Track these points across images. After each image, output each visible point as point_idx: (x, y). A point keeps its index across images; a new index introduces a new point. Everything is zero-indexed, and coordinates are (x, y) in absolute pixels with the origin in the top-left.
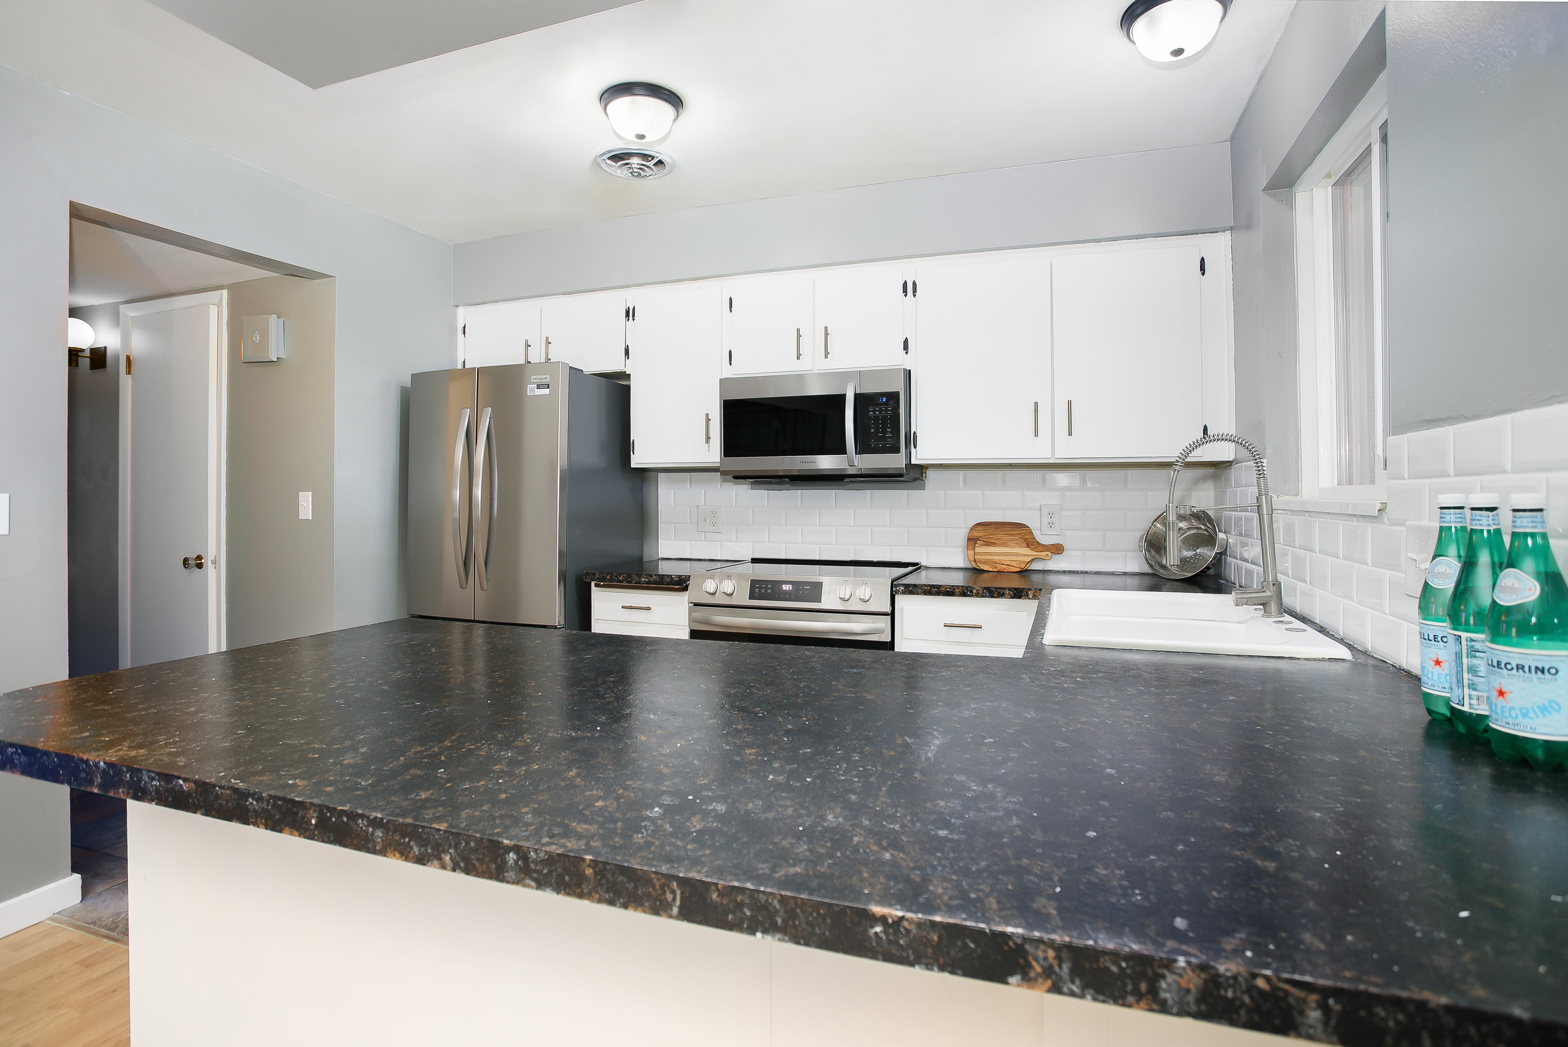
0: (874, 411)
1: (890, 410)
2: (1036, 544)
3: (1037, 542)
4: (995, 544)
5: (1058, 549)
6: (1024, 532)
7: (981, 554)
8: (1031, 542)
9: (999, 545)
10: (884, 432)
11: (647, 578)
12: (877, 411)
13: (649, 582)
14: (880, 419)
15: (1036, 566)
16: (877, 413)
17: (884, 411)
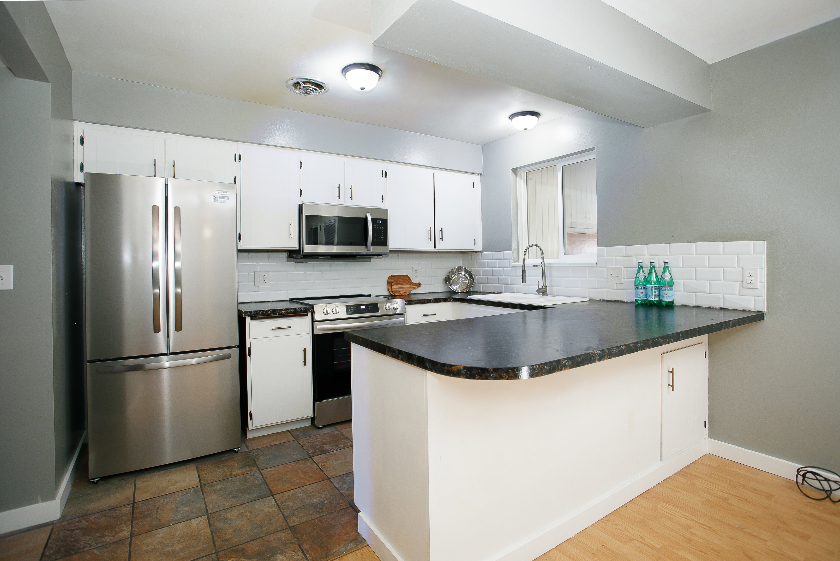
0: (376, 227)
1: (383, 227)
2: (412, 283)
3: (413, 282)
4: (399, 284)
5: (419, 284)
6: (408, 278)
7: (394, 288)
8: (411, 283)
9: (400, 285)
10: (381, 236)
11: (286, 311)
12: (378, 226)
13: (288, 313)
14: (379, 230)
15: (413, 292)
16: (378, 227)
17: (380, 227)
